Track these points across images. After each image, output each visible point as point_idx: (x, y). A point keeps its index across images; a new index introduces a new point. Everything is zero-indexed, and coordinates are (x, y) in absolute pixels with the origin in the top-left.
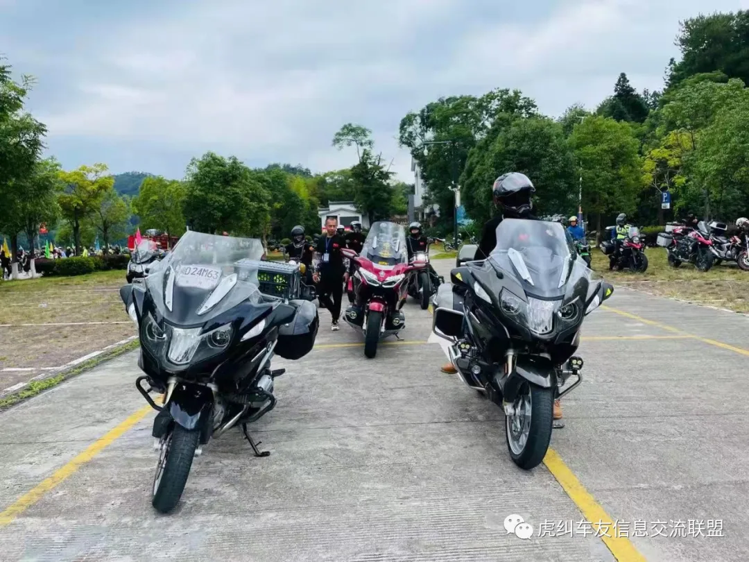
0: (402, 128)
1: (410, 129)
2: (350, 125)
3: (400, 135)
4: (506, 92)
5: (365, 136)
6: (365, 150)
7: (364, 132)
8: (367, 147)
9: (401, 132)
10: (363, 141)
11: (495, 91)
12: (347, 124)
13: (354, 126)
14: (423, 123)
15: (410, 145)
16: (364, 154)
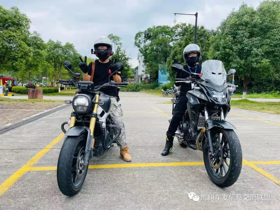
0: (136, 38)
1: (140, 39)
2: (112, 34)
3: (135, 41)
4: (185, 24)
5: (118, 40)
6: (118, 46)
7: (118, 38)
8: (119, 46)
9: (135, 40)
10: (118, 43)
11: (179, 24)
12: (111, 34)
13: (114, 35)
14: (145, 37)
15: (139, 46)
16: (118, 48)
